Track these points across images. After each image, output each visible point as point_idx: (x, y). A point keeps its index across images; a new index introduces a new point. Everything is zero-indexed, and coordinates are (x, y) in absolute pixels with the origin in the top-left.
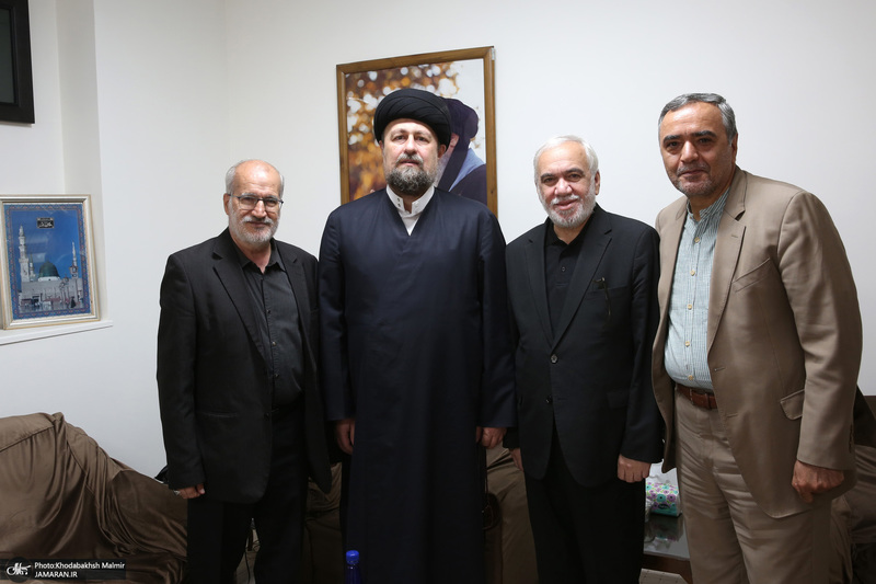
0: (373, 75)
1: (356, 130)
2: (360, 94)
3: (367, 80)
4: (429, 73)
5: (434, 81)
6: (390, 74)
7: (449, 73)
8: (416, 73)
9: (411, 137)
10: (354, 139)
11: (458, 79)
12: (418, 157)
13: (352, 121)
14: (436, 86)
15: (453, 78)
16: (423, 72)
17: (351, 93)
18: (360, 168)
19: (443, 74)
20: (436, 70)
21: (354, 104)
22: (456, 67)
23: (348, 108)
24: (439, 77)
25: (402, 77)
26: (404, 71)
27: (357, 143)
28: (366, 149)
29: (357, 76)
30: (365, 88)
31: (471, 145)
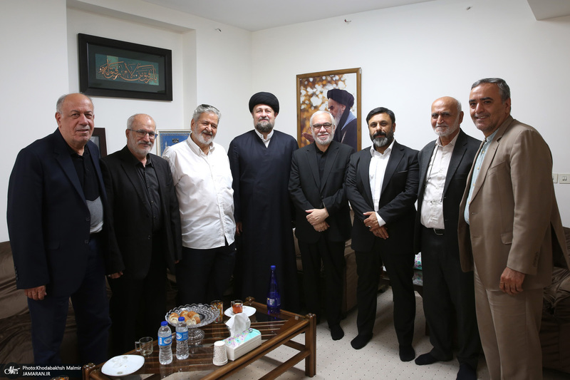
0: (311, 80)
1: (304, 103)
2: (306, 87)
3: (309, 81)
4: (334, 79)
5: (336, 82)
6: (318, 79)
7: (342, 79)
8: (329, 79)
9: (264, 111)
10: (303, 107)
11: (346, 81)
12: (267, 118)
13: (302, 99)
14: (337, 84)
15: (344, 81)
16: (332, 78)
17: (302, 88)
18: (305, 119)
19: (340, 79)
20: (337, 77)
21: (303, 92)
22: (345, 76)
23: (301, 93)
24: (338, 80)
25: (323, 80)
26: (324, 78)
27: (304, 109)
28: (308, 111)
29: (304, 80)
30: (308, 85)
31: (351, 110)
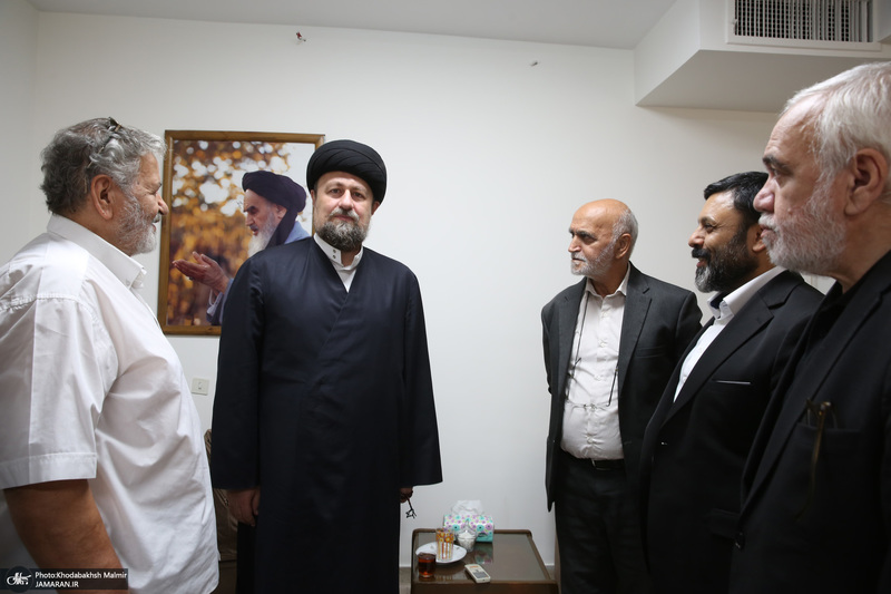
0: (204, 145)
1: (181, 193)
2: (188, 162)
3: (197, 148)
4: (262, 150)
5: (266, 158)
6: (221, 146)
7: (280, 153)
8: (249, 148)
9: (348, 193)
10: (178, 202)
11: (289, 158)
12: (354, 213)
13: (177, 185)
14: (268, 162)
15: (284, 157)
16: (256, 148)
17: (179, 159)
18: (183, 230)
19: (275, 152)
20: (269, 148)
21: (181, 170)
22: (288, 148)
23: (174, 172)
24: (271, 154)
25: (234, 150)
26: (236, 145)
27: (182, 207)
28: (190, 213)
29: (186, 143)
30: (194, 156)
31: (298, 219)
